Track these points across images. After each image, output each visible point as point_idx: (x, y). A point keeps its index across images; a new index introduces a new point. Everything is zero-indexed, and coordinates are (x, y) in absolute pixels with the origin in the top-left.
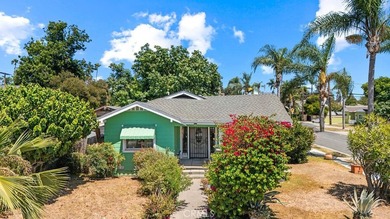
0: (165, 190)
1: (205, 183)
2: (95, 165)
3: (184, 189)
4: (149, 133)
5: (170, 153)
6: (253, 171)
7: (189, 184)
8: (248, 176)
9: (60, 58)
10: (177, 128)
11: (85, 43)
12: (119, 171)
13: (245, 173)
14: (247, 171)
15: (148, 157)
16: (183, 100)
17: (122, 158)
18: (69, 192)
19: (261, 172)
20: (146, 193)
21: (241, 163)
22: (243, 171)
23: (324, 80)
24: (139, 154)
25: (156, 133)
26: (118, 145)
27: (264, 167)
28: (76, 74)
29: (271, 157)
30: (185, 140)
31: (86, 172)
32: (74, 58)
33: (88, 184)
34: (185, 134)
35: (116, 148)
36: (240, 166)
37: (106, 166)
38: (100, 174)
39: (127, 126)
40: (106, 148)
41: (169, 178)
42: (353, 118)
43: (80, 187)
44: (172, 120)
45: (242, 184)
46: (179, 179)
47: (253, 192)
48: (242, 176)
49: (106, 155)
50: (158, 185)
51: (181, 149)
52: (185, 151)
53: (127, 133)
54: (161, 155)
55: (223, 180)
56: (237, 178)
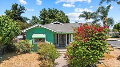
0: (49, 58)
1: (66, 55)
2: (22, 48)
3: (57, 58)
4: (44, 36)
5: (51, 44)
6: (92, 49)
7: (60, 56)
8: (90, 51)
9: (16, 16)
10: (54, 34)
11: (24, 11)
12: (32, 51)
13: (88, 50)
14: (90, 49)
15: (42, 45)
16: (57, 25)
17: (33, 46)
18: (9, 59)
19: (96, 49)
20: (41, 59)
21: (86, 45)
22: (87, 49)
23: (106, 20)
24: (39, 44)
25: (46, 36)
26: (31, 41)
27: (98, 47)
28: (22, 21)
29: (101, 42)
30: (57, 40)
31: (19, 51)
32: (21, 16)
33: (19, 55)
34: (57, 37)
35: (31, 42)
36: (86, 46)
37: (26, 49)
38: (24, 52)
39: (35, 33)
40: (26, 42)
41: (51, 53)
42: (111, 36)
43: (15, 57)
44: (52, 31)
45: (87, 55)
46: (55, 53)
47: (92, 59)
48: (87, 51)
49: (26, 44)
50: (46, 56)
51: (56, 42)
52: (57, 44)
53: (35, 36)
54: (48, 44)
55: (77, 53)
56: (85, 52)
